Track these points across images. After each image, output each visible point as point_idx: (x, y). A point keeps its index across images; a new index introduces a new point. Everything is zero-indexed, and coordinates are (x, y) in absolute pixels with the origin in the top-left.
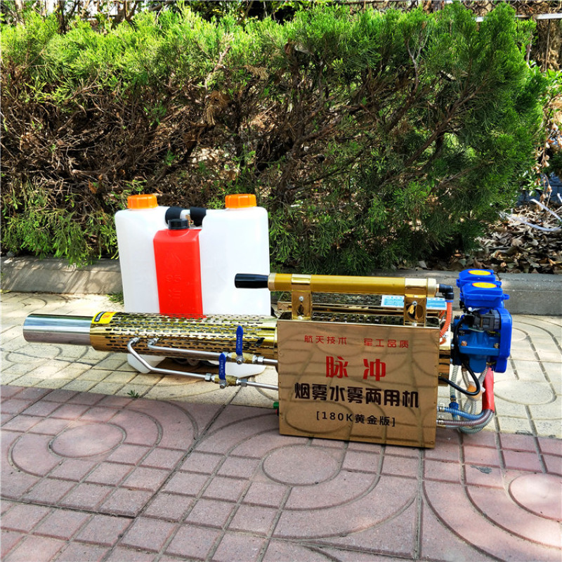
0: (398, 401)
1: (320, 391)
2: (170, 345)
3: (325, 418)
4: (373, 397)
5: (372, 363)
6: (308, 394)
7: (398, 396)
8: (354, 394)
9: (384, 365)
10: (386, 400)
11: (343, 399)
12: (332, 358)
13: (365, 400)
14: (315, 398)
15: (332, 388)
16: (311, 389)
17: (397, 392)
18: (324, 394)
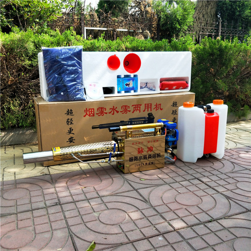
0: (156, 157)
1: (136, 158)
2: (88, 154)
3: (137, 166)
4: (150, 157)
5: (150, 148)
6: (133, 160)
7: (156, 155)
8: (145, 157)
9: (152, 147)
10: (153, 157)
11: (142, 159)
12: (139, 148)
13: (147, 158)
14: (135, 161)
15: (139, 157)
16: (134, 159)
17: (156, 154)
18: (137, 159)
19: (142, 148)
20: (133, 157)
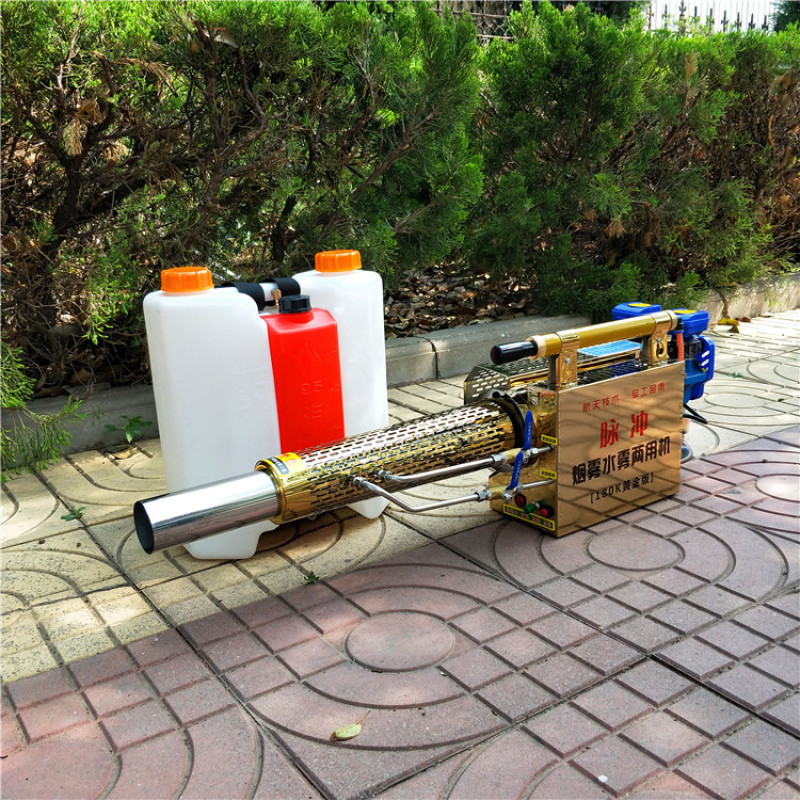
0: (655, 452)
1: (594, 468)
3: (598, 498)
4: (638, 456)
5: (638, 417)
6: (584, 476)
7: (655, 447)
8: (623, 459)
9: (647, 416)
10: (647, 455)
12: (606, 424)
13: (631, 462)
14: (590, 478)
15: (605, 460)
16: (587, 468)
17: (655, 442)
18: (598, 469)
19: (613, 421)
20: (584, 465)
